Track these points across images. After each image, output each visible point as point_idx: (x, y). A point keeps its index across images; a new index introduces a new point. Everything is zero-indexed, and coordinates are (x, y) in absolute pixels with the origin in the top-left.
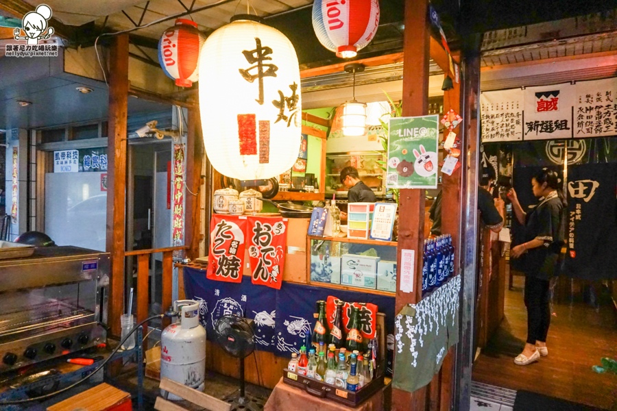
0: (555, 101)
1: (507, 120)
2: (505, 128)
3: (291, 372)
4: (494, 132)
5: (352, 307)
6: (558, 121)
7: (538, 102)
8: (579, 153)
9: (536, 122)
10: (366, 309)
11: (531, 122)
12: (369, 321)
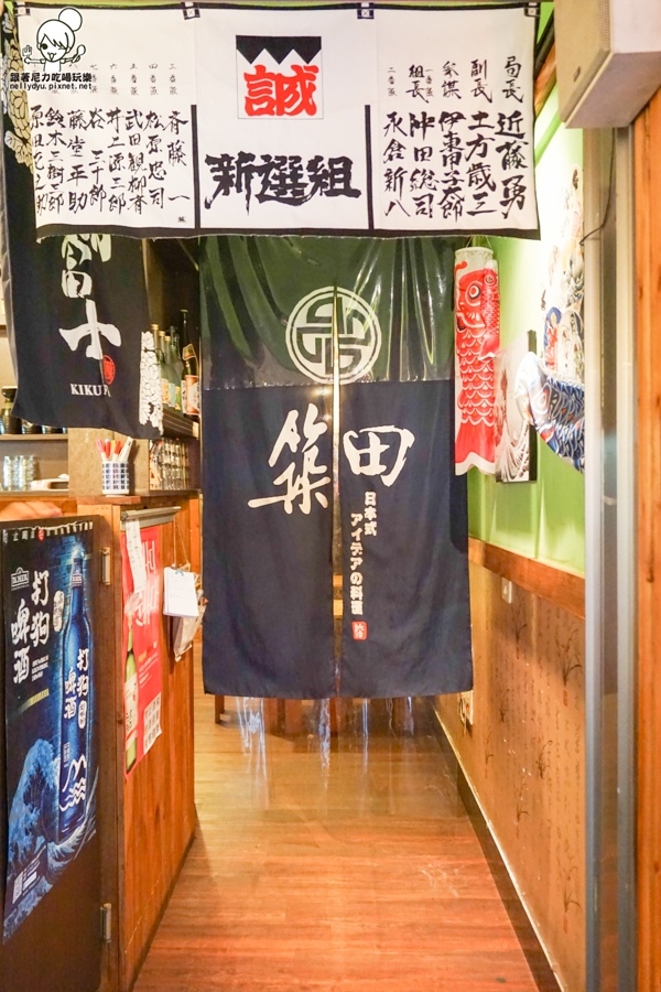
0: (306, 77)
1: (133, 141)
2: (126, 175)
4: (83, 186)
6: (319, 159)
7: (248, 77)
8: (366, 351)
9: (245, 157)
11: (226, 157)
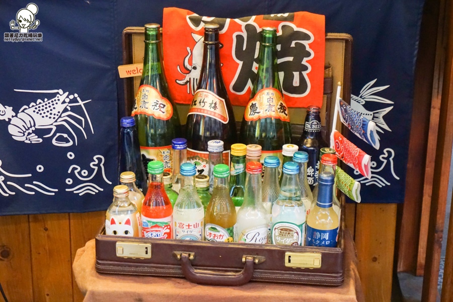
3: (125, 239)
5: (248, 27)
10: (296, 29)
12: (304, 62)
